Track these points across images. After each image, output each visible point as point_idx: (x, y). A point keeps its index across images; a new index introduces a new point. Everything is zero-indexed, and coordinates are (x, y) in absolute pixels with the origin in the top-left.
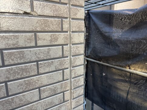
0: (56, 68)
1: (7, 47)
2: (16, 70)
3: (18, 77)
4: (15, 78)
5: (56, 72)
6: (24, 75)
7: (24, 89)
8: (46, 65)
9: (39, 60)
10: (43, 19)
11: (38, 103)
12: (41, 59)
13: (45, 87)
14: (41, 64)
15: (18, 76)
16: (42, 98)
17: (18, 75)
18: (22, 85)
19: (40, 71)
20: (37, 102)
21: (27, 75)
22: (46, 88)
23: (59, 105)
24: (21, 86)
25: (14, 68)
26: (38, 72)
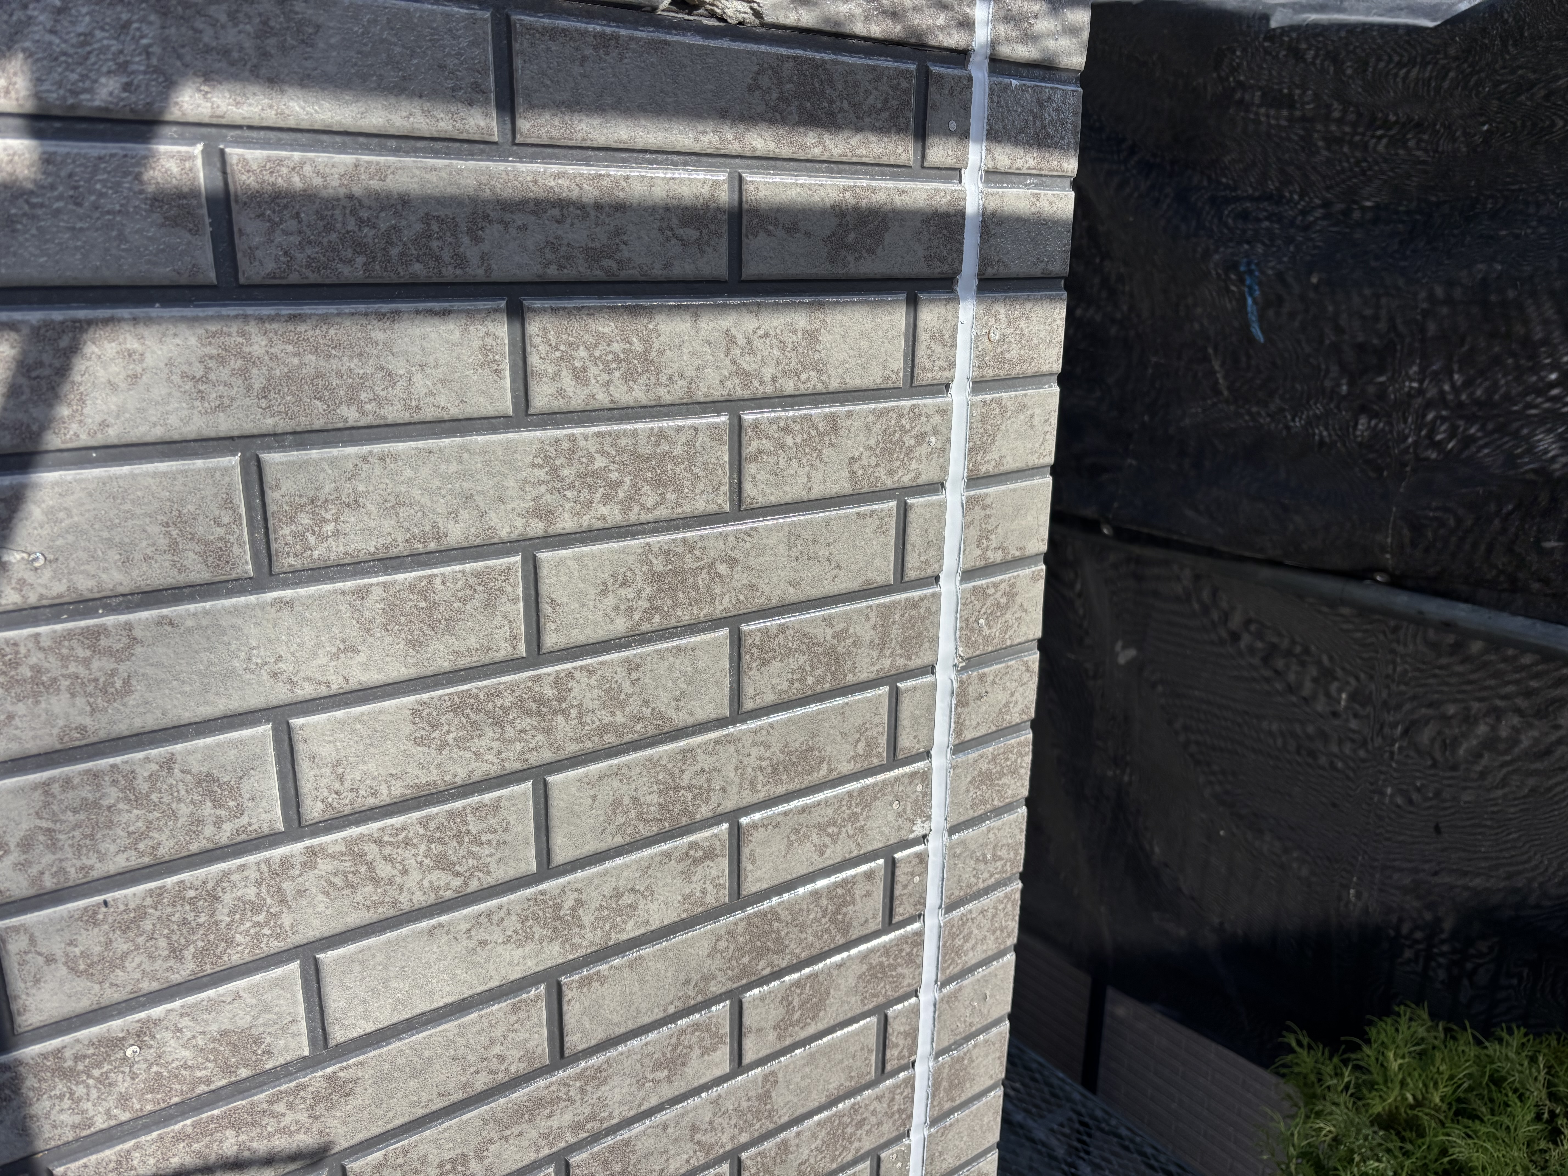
0: (853, 473)
1: (553, 272)
2: (600, 462)
3: (603, 518)
4: (587, 520)
5: (852, 510)
6: (643, 506)
7: (636, 617)
8: (789, 441)
9: (747, 394)
10: (795, 58)
11: (717, 742)
12: (761, 392)
13: (772, 623)
14: (756, 425)
15: (604, 510)
16: (749, 705)
17: (606, 499)
18: (625, 583)
19: (749, 490)
20: (713, 735)
21: (663, 512)
22: (783, 629)
23: (854, 786)
24: (623, 592)
25: (582, 443)
26: (738, 489)
